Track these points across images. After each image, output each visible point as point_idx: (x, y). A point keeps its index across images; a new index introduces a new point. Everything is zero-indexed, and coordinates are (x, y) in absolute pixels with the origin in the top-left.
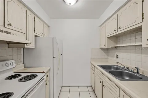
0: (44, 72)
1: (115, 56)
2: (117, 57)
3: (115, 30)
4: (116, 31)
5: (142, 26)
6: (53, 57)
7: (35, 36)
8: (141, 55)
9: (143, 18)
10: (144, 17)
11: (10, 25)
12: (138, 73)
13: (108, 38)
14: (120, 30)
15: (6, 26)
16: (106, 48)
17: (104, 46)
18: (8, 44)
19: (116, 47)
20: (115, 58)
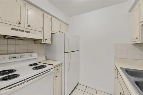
0: (53, 65)
7: (52, 34)
11: (29, 26)
15: (26, 27)
16: (140, 42)
18: (34, 41)
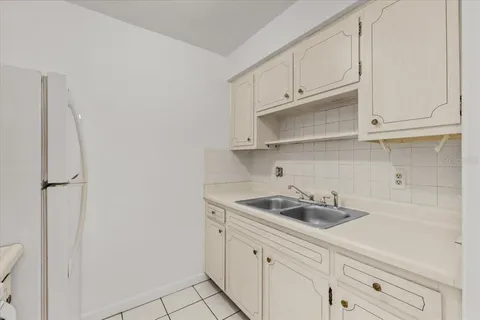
1: (274, 170)
2: (280, 172)
3: (287, 96)
4: (290, 99)
5: (356, 91)
6: (46, 185)
8: (337, 162)
9: (360, 73)
10: (362, 72)
12: (336, 205)
13: (259, 117)
14: (303, 96)
16: (254, 147)
17: (248, 143)
19: (277, 146)
20: (274, 176)
